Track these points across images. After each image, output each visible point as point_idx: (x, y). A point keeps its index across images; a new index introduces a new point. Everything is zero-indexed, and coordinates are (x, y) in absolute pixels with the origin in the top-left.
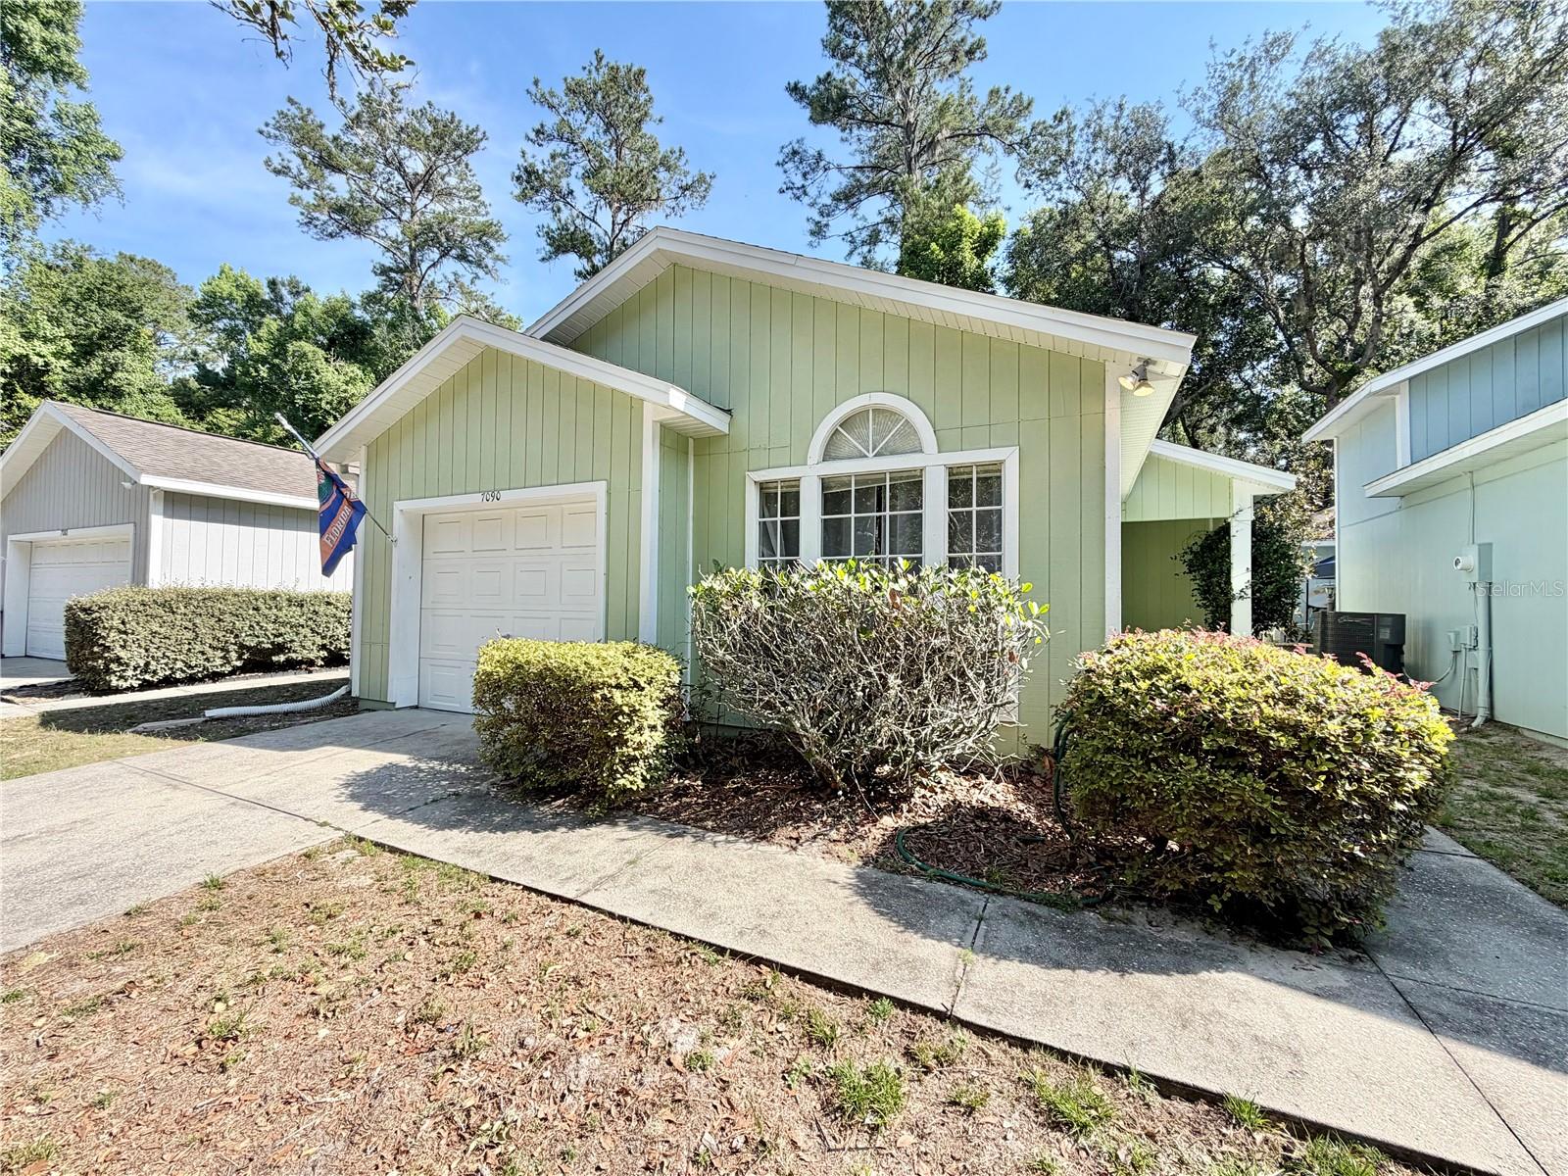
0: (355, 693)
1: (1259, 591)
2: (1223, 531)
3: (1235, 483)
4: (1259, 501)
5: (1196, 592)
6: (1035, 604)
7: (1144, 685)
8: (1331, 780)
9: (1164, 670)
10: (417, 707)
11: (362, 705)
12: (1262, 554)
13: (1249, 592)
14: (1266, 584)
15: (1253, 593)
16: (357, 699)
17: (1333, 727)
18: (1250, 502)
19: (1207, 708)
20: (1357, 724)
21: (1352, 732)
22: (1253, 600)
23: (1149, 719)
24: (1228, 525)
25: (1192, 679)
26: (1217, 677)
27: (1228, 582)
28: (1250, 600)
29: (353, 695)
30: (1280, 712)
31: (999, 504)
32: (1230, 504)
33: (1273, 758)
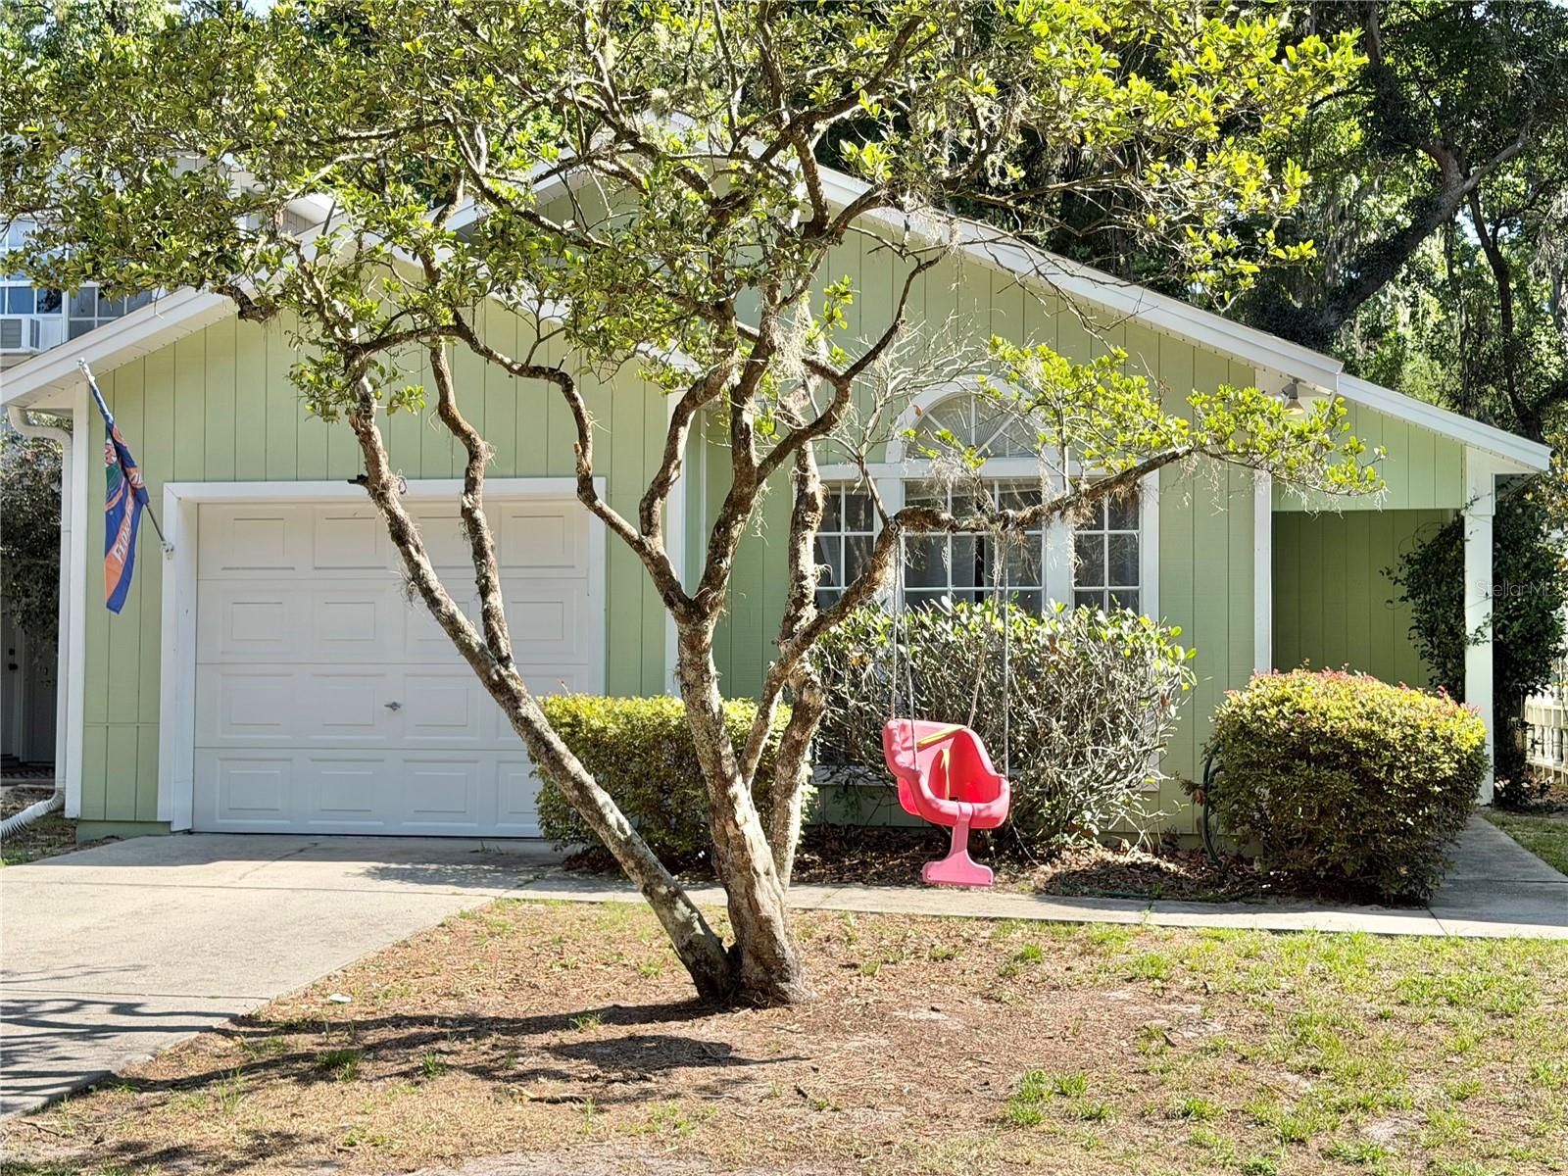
0: (72, 809)
1: (1503, 630)
2: (1453, 533)
3: (1470, 453)
4: (1502, 483)
5: (1415, 632)
6: (1181, 649)
7: (1273, 711)
8: (1391, 768)
9: (1288, 700)
10: (189, 832)
11: (82, 832)
12: (1508, 570)
13: (1489, 632)
14: (1511, 619)
15: (1495, 635)
16: (76, 822)
17: (1393, 734)
18: (1489, 486)
19: (1315, 725)
20: (1409, 731)
21: (1405, 737)
22: (1495, 645)
23: (1275, 735)
24: (1462, 520)
25: (1306, 704)
26: (1324, 703)
27: (1460, 616)
28: (1490, 646)
29: (67, 815)
30: (1363, 724)
31: (1136, 527)
32: (1463, 487)
33: (1355, 755)
